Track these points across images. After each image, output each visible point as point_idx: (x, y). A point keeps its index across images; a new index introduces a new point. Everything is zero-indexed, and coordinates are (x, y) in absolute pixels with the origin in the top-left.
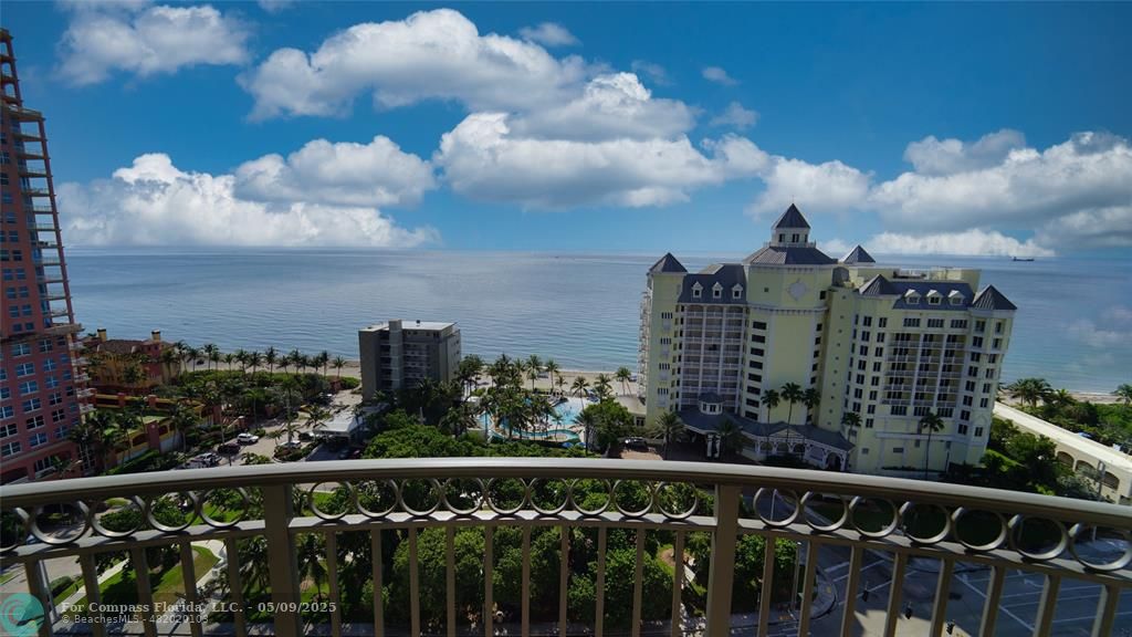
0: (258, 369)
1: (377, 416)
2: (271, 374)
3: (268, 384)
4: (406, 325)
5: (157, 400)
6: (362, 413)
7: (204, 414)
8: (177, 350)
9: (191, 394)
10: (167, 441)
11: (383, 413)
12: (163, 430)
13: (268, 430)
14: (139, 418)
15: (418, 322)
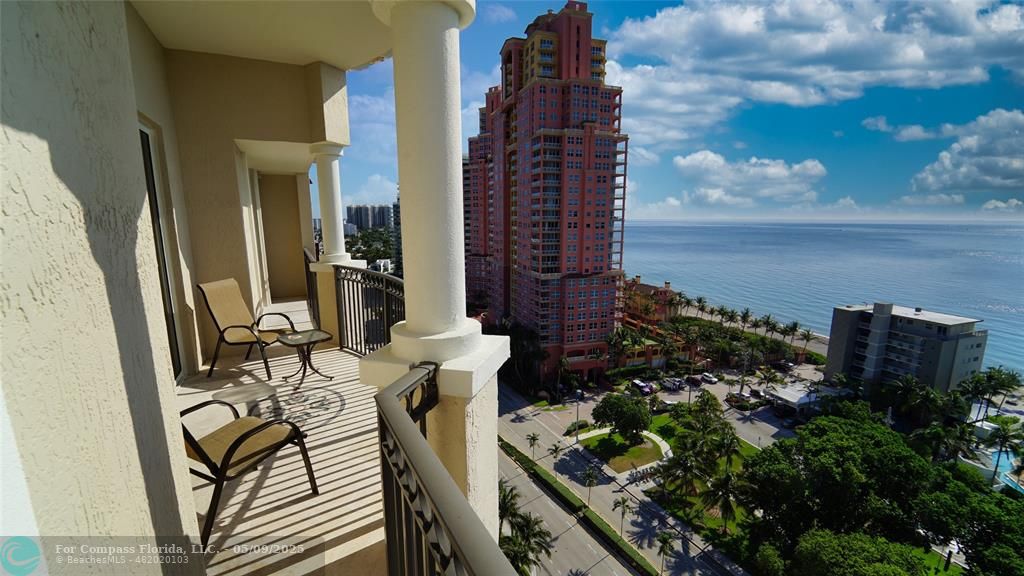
0: (733, 325)
1: (833, 400)
2: (743, 332)
3: (738, 339)
4: (897, 311)
5: (659, 331)
6: (817, 391)
7: (684, 349)
8: (678, 298)
9: (678, 333)
10: (657, 361)
11: (841, 399)
12: (655, 352)
13: (727, 377)
14: (643, 340)
15: (918, 310)
